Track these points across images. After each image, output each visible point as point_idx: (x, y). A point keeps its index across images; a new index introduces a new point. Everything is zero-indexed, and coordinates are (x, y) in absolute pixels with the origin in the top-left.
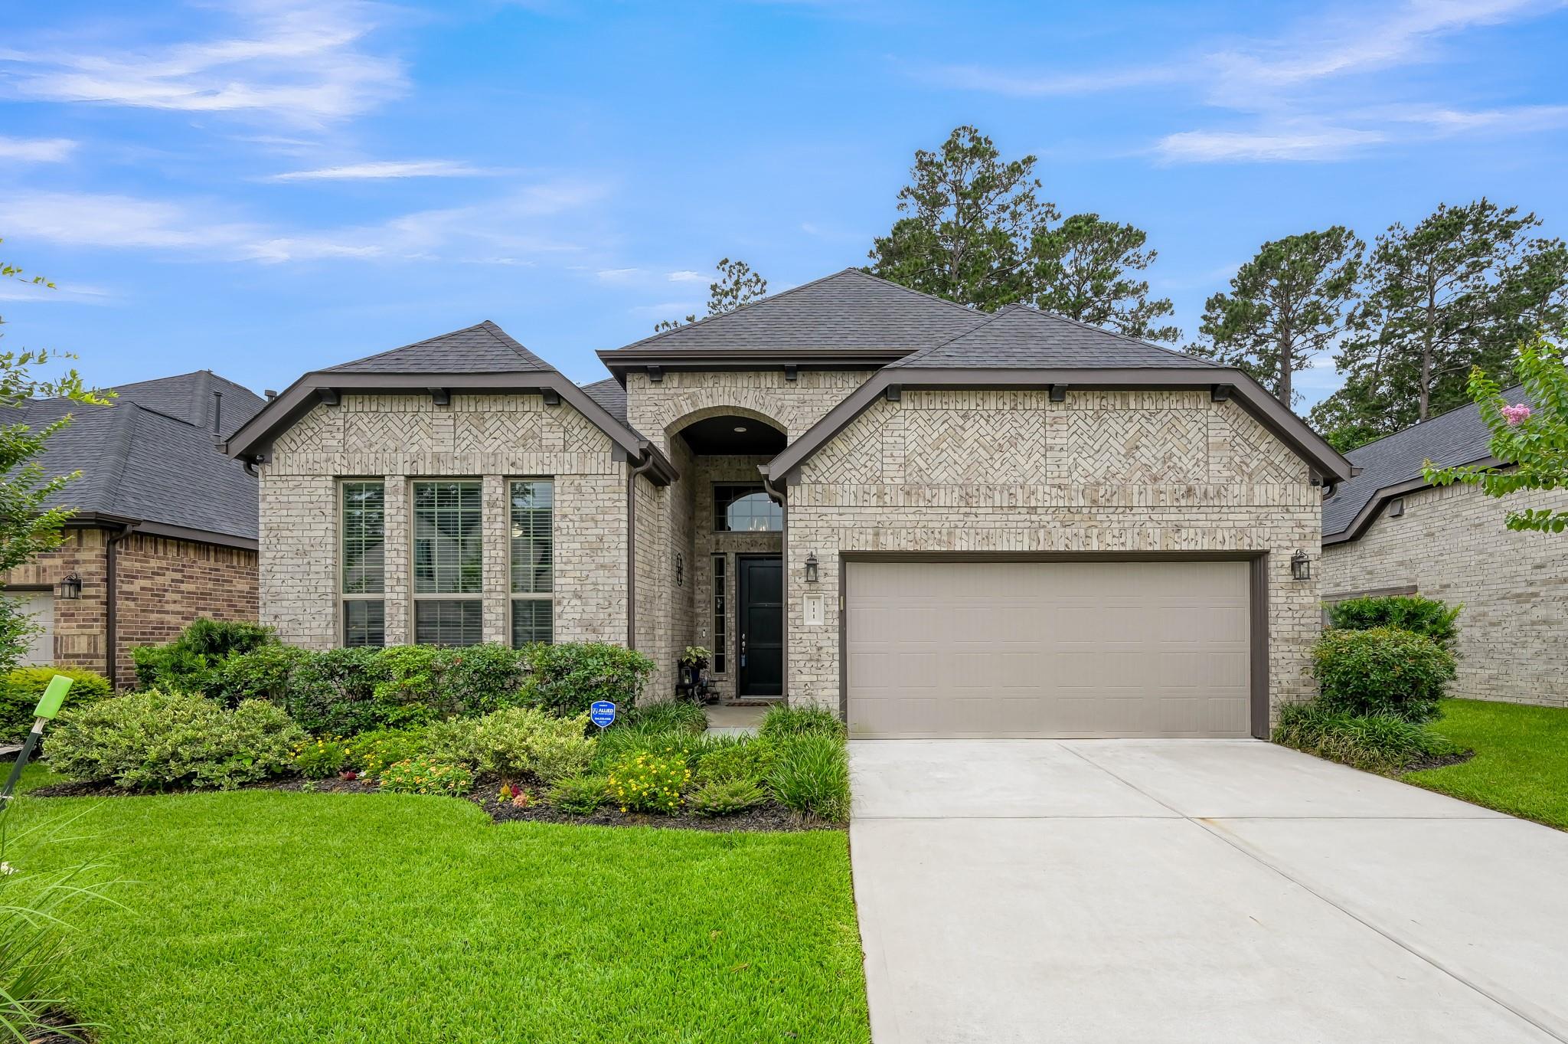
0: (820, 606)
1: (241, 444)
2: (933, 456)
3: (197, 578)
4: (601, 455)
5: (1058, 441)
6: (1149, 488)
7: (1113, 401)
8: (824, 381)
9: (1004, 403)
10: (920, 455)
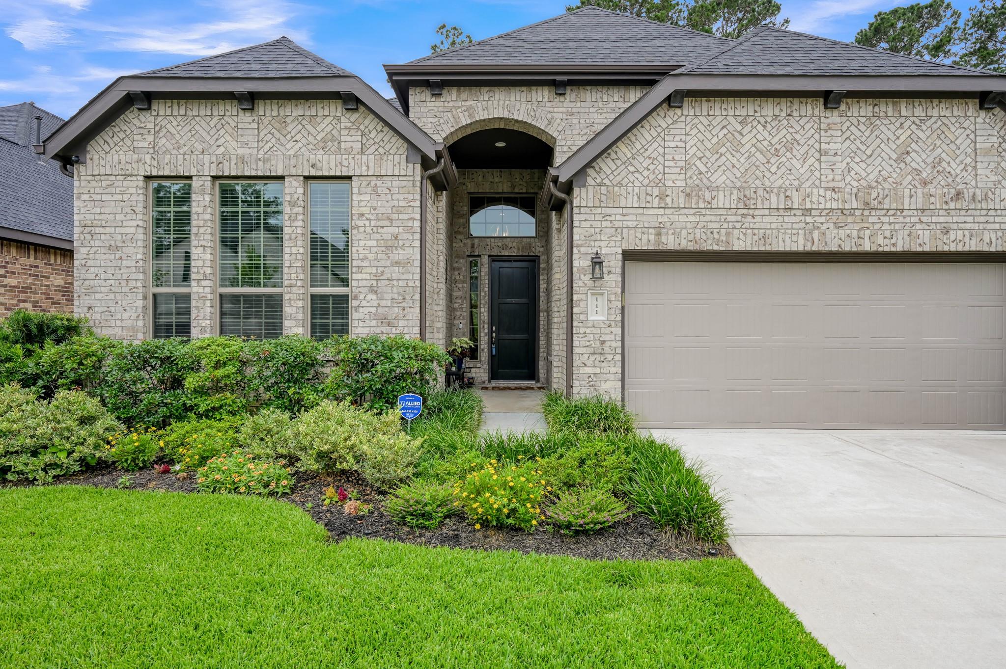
0: (603, 302)
1: (57, 145)
2: (713, 160)
3: (19, 273)
4: (397, 157)
5: (832, 146)
6: (920, 191)
7: (885, 108)
8: (591, 95)
9: (781, 110)
10: (700, 159)
